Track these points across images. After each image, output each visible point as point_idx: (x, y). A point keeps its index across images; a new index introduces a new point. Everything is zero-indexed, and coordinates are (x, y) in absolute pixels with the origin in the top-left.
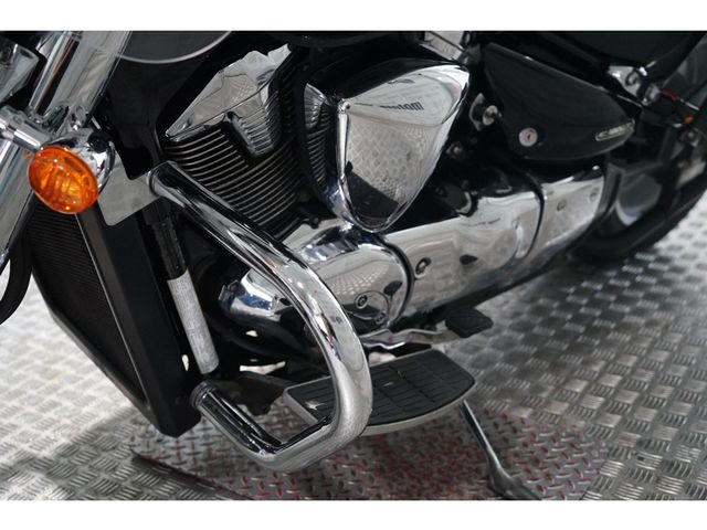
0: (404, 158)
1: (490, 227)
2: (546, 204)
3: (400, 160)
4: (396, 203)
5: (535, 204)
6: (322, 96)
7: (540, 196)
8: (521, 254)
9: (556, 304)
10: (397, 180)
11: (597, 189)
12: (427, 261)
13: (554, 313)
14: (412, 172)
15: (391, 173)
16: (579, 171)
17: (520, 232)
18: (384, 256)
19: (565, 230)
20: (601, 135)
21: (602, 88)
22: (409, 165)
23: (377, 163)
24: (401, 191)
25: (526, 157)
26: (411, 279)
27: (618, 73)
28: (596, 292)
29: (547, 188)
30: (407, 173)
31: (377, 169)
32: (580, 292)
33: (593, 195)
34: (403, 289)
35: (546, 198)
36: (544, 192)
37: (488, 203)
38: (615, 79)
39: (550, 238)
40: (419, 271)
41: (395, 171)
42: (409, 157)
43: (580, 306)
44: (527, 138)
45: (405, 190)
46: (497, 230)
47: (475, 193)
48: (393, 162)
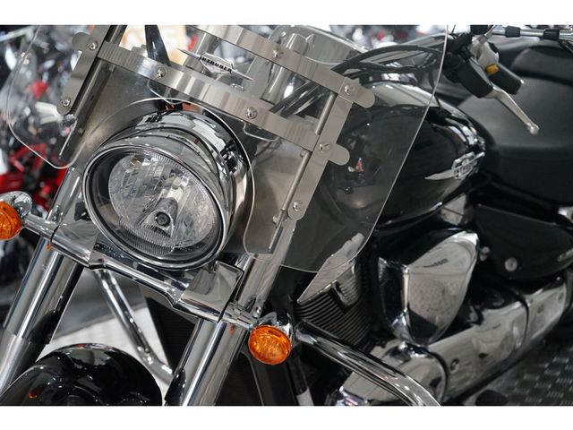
0: (440, 294)
1: (494, 331)
2: (530, 310)
3: (438, 296)
4: (436, 327)
5: (523, 310)
6: (385, 262)
7: (524, 304)
8: (518, 345)
9: (537, 378)
10: (437, 310)
11: (562, 294)
12: (456, 361)
13: (537, 385)
14: (447, 304)
15: (432, 306)
16: (547, 283)
17: (516, 331)
18: (428, 361)
19: (542, 326)
20: (561, 257)
21: (554, 224)
22: (444, 299)
23: (422, 298)
24: (440, 318)
25: (510, 278)
26: (447, 375)
27: (564, 212)
28: (565, 365)
29: (528, 298)
30: (443, 304)
31: (423, 303)
32: (552, 366)
33: (560, 298)
34: (443, 383)
35: (529, 305)
36: (527, 301)
37: (489, 314)
38: (563, 216)
39: (535, 332)
40: (452, 368)
41: (435, 304)
42: (443, 292)
43: (556, 378)
44: (510, 265)
45: (442, 318)
46: (500, 334)
47: (478, 307)
48: (433, 297)
